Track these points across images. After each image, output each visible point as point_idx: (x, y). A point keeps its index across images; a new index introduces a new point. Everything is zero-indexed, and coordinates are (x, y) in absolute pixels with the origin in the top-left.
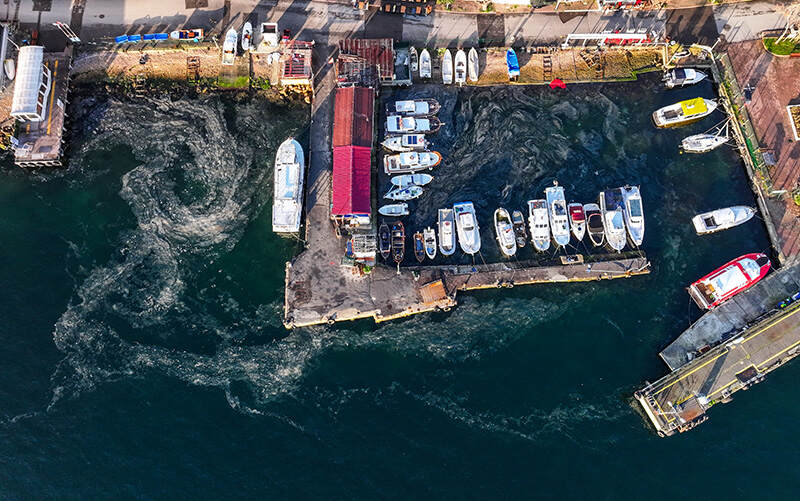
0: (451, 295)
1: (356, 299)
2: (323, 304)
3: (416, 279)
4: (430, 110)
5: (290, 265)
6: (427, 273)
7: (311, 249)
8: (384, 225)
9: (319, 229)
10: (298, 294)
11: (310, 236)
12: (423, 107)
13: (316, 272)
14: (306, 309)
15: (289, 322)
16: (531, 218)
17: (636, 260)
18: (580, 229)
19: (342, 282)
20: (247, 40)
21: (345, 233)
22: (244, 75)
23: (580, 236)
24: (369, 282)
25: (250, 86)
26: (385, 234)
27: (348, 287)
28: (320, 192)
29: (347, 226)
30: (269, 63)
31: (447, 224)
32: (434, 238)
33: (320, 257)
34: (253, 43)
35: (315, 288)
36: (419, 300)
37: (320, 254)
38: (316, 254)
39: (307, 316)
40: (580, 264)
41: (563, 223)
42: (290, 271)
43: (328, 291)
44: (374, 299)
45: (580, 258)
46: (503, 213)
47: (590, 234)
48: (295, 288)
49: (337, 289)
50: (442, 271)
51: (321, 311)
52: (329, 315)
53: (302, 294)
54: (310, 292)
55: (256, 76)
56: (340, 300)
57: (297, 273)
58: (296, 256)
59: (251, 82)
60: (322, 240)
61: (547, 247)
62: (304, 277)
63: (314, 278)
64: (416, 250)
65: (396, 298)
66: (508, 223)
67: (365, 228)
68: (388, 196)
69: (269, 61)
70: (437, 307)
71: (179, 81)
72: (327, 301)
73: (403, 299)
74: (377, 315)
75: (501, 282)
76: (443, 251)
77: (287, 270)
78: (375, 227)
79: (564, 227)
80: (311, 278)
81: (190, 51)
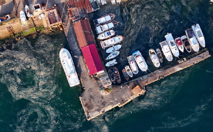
0: (143, 89)
1: (110, 102)
2: (98, 108)
3: (129, 87)
4: (112, 18)
5: (81, 98)
6: (132, 84)
7: (86, 89)
8: (110, 71)
9: (86, 81)
10: (88, 107)
11: (84, 84)
12: (108, 18)
13: (91, 97)
14: (93, 112)
15: (89, 118)
16: (163, 50)
17: (205, 53)
18: (182, 48)
19: (102, 97)
20: (28, 13)
21: (97, 79)
22: (32, 27)
23: (182, 50)
24: (112, 94)
25: (36, 31)
26: (111, 74)
27: (105, 98)
28: (81, 66)
29: (96, 76)
30: (40, 19)
31: (133, 63)
32: (129, 69)
33: (91, 91)
34: (31, 13)
35: (93, 103)
36: (132, 94)
37: (90, 90)
38: (89, 90)
39: (94, 114)
40: (185, 61)
41: (175, 48)
42: (82, 100)
43: (98, 102)
44: (116, 100)
45: (185, 59)
46: (152, 51)
47: (186, 48)
48: (86, 105)
49: (101, 100)
50: (137, 81)
51: (99, 110)
52: (102, 110)
53: (89, 107)
54: (92, 105)
55: (37, 26)
56: (104, 104)
57: (85, 100)
58: (82, 94)
59: (36, 29)
60: (89, 84)
61: (172, 58)
62: (87, 101)
63: (91, 99)
64: (125, 76)
65: (124, 97)
66: (155, 54)
67: (103, 74)
68: (107, 59)
69: (40, 18)
70: (139, 95)
71: (7, 38)
72: (99, 106)
73: (126, 96)
74: (119, 105)
75: (159, 77)
76: (134, 73)
77: (80, 100)
78: (107, 73)
79: (176, 49)
80: (90, 100)
81: (7, 25)
